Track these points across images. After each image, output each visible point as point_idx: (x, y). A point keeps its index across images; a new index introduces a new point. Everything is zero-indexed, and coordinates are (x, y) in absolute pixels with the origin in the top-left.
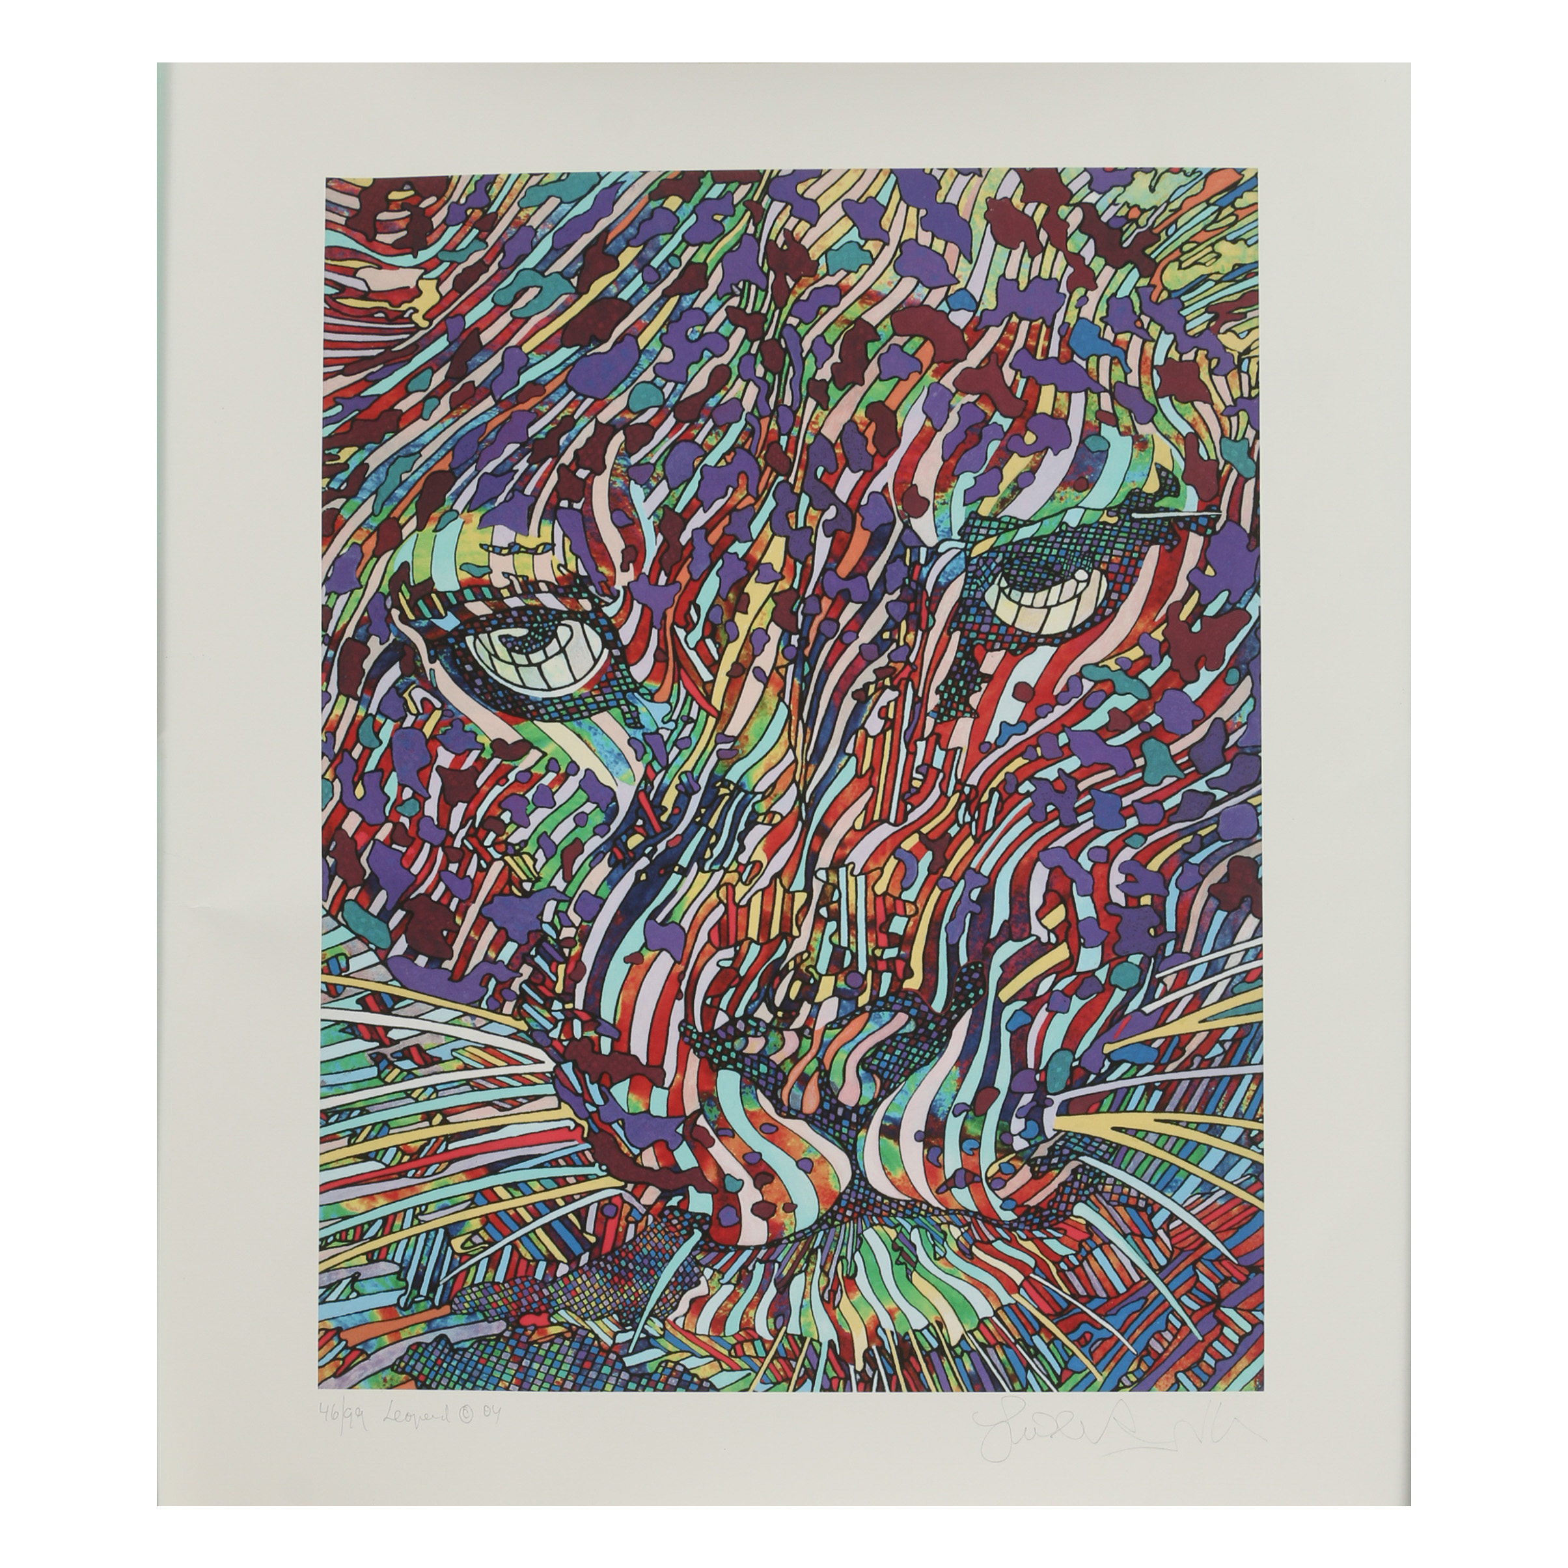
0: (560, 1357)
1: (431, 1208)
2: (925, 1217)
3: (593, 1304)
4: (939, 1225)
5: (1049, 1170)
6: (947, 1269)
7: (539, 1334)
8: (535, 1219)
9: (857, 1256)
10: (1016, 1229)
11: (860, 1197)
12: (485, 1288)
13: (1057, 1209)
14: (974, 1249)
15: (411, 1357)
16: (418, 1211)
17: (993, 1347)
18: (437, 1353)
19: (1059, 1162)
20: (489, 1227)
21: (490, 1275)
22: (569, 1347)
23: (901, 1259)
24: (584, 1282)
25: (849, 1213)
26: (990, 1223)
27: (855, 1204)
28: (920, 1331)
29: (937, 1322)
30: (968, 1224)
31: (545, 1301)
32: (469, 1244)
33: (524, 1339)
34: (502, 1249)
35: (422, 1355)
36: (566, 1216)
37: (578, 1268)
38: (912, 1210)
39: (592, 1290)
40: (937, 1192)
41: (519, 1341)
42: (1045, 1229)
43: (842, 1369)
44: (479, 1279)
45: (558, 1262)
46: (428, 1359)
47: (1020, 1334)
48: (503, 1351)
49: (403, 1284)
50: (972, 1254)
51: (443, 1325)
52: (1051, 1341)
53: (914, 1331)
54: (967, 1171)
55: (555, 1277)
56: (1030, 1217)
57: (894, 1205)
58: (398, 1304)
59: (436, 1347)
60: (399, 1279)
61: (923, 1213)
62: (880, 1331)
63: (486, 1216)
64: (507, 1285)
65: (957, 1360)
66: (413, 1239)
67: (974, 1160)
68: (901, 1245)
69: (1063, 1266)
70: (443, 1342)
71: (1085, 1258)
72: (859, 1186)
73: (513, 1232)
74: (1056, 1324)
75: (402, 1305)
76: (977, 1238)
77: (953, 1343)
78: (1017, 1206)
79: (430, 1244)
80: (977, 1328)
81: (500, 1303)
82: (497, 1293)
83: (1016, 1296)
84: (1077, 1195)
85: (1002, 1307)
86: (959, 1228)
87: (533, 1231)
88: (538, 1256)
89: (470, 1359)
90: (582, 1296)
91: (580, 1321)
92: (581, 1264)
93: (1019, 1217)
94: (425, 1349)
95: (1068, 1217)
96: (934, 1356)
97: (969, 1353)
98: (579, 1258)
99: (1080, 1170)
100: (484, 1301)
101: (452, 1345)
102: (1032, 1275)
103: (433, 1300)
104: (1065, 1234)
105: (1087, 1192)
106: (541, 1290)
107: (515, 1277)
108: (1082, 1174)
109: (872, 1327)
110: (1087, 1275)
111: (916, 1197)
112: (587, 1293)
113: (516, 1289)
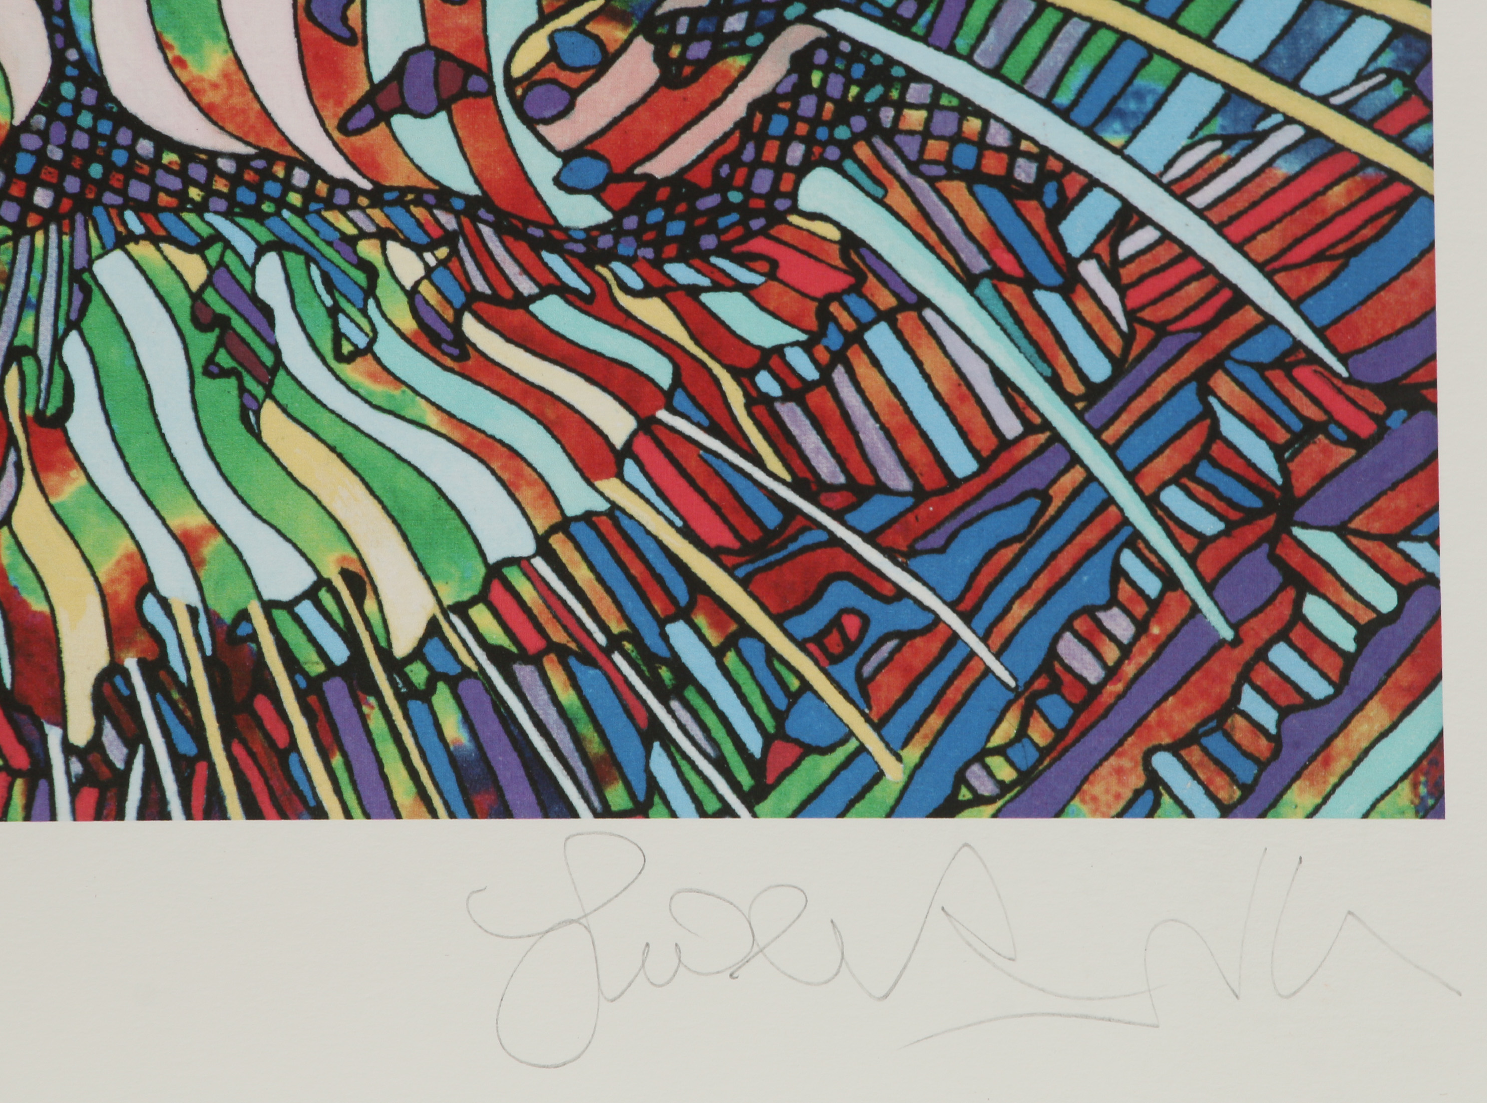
2: (301, 213)
4: (351, 241)
5: (717, 55)
6: (379, 391)
9: (73, 348)
10: (607, 257)
11: (81, 141)
13: (746, 189)
14: (471, 327)
17: (536, 660)
19: (750, 29)
23: (224, 359)
25: (42, 198)
26: (520, 235)
27: (63, 168)
28: (289, 606)
29: (345, 574)
30: (449, 239)
38: (257, 188)
40: (342, 127)
42: (705, 255)
43: (21, 738)
47: (625, 618)
50: (462, 344)
52: (730, 642)
53: (268, 606)
54: (442, 55)
56: (655, 216)
57: (198, 172)
61: (295, 199)
62: (151, 607)
65: (415, 706)
67: (464, 17)
68: (220, 307)
69: (766, 383)
71: (839, 357)
72: (78, 106)
74: (745, 583)
76: (480, 285)
77: (402, 648)
78: (612, 178)
80: (482, 597)
83: (612, 487)
84: (809, 140)
85: (564, 525)
86: (419, 250)
93: (619, 215)
95: (779, 218)
96: (336, 690)
97: (453, 682)
99: (821, 56)
102: (663, 415)
104: (772, 275)
105: (842, 133)
108: (827, 69)
109: (123, 592)
110: (846, 416)
111: (271, 144)
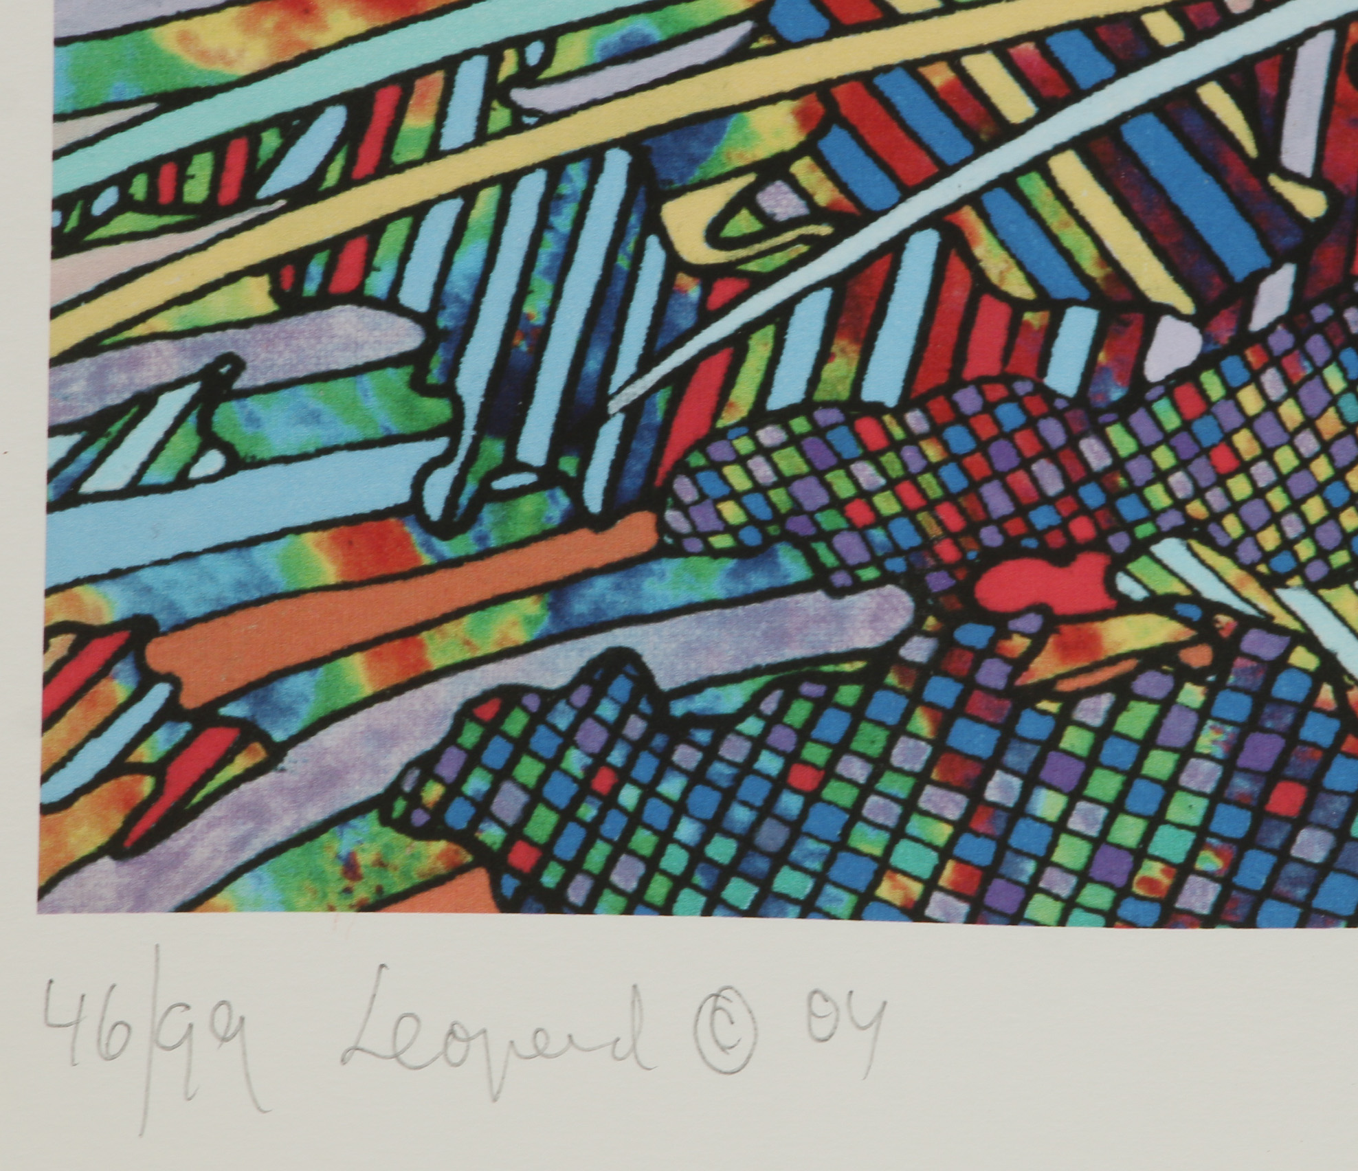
0: (1160, 764)
1: (572, 51)
3: (1314, 509)
7: (1066, 651)
8: (1047, 108)
12: (819, 431)
15: (473, 759)
16: (509, 66)
18: (593, 735)
20: (837, 143)
21: (839, 370)
22: (1204, 713)
24: (1272, 407)
31: (1092, 495)
32: (743, 223)
33: (993, 674)
34: (895, 248)
35: (521, 746)
36: (1187, 94)
37: (1244, 340)
39: (1307, 443)
41: (969, 685)
44: (787, 391)
45: (1156, 311)
46: (553, 764)
48: (898, 731)
49: (438, 409)
51: (623, 604)
55: (1139, 388)
58: (413, 508)
59: (586, 712)
60: (419, 385)
63: (823, 90)
64: (914, 418)
66: (488, 199)
70: (621, 687)
73: (946, 170)
75: (434, 505)
79: (562, 221)
81: (886, 504)
82: (872, 457)
87: (1039, 164)
88: (1062, 284)
89: (747, 768)
90: (1263, 473)
91: (1253, 591)
92: (1260, 319)
94: (538, 719)
98: (1246, 292)
100: (810, 494)
101: (662, 699)
103: (574, 487)
106: (1073, 441)
107: (956, 382)
112: (1286, 459)
113: (959, 438)
